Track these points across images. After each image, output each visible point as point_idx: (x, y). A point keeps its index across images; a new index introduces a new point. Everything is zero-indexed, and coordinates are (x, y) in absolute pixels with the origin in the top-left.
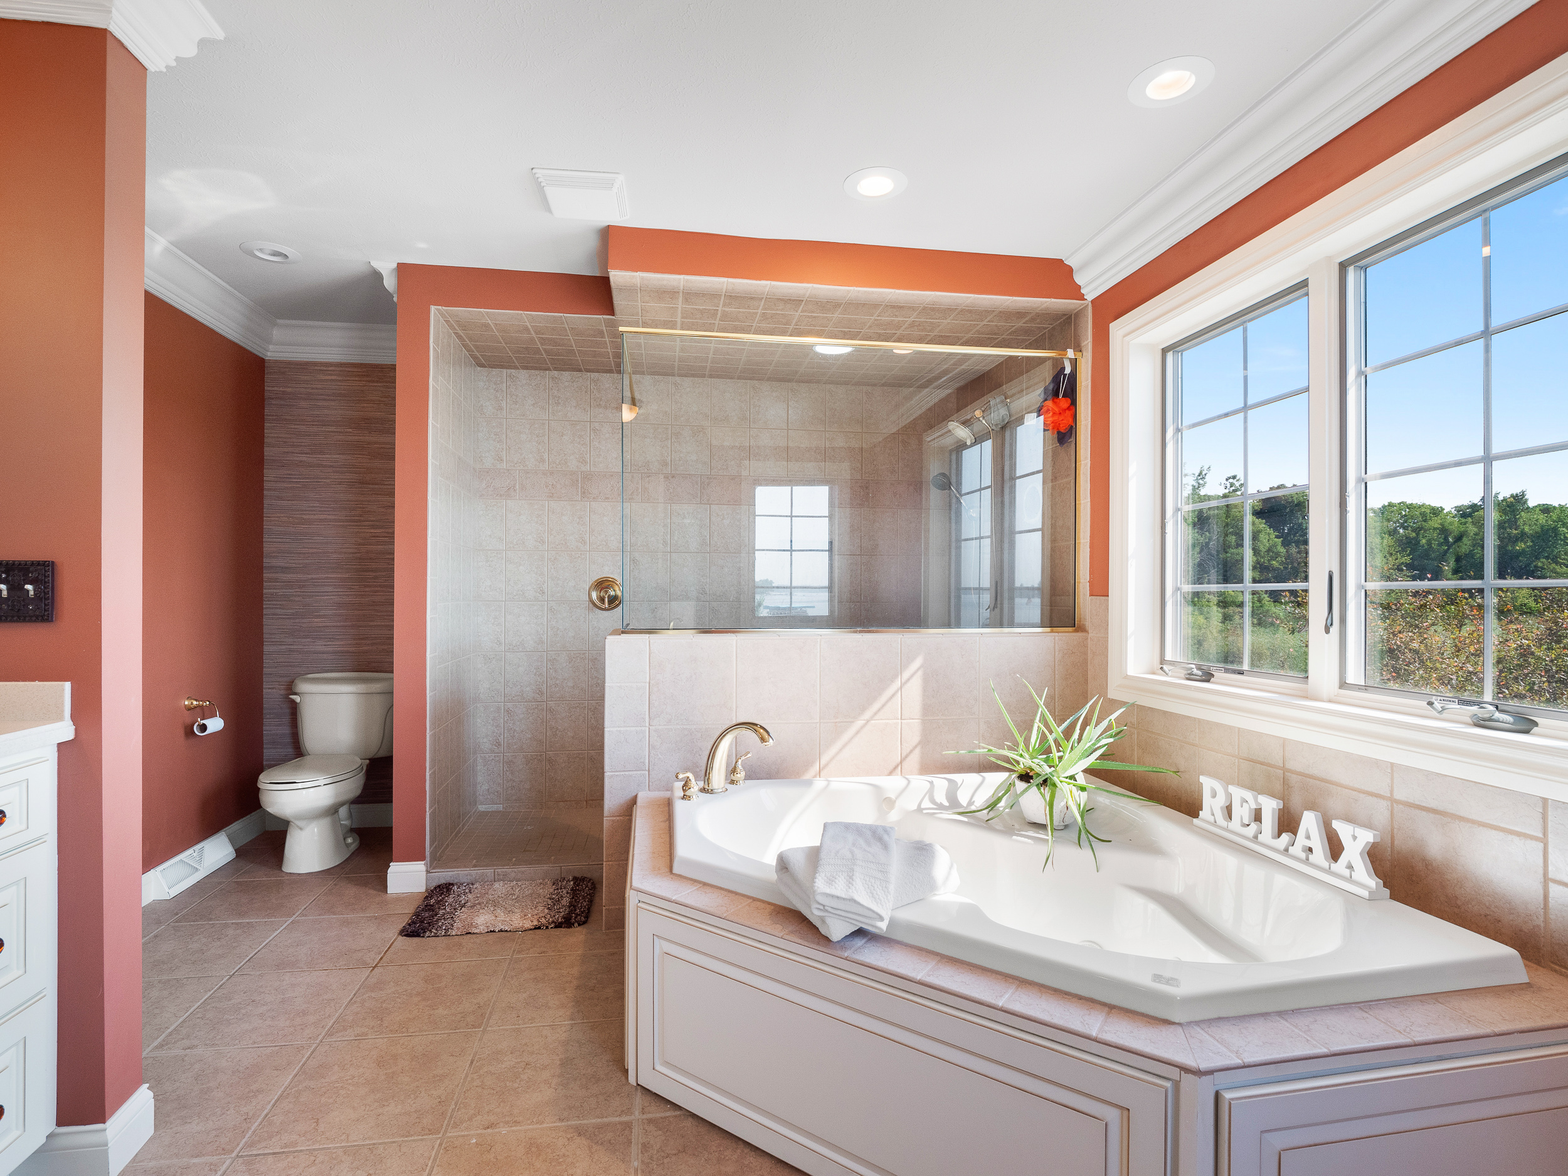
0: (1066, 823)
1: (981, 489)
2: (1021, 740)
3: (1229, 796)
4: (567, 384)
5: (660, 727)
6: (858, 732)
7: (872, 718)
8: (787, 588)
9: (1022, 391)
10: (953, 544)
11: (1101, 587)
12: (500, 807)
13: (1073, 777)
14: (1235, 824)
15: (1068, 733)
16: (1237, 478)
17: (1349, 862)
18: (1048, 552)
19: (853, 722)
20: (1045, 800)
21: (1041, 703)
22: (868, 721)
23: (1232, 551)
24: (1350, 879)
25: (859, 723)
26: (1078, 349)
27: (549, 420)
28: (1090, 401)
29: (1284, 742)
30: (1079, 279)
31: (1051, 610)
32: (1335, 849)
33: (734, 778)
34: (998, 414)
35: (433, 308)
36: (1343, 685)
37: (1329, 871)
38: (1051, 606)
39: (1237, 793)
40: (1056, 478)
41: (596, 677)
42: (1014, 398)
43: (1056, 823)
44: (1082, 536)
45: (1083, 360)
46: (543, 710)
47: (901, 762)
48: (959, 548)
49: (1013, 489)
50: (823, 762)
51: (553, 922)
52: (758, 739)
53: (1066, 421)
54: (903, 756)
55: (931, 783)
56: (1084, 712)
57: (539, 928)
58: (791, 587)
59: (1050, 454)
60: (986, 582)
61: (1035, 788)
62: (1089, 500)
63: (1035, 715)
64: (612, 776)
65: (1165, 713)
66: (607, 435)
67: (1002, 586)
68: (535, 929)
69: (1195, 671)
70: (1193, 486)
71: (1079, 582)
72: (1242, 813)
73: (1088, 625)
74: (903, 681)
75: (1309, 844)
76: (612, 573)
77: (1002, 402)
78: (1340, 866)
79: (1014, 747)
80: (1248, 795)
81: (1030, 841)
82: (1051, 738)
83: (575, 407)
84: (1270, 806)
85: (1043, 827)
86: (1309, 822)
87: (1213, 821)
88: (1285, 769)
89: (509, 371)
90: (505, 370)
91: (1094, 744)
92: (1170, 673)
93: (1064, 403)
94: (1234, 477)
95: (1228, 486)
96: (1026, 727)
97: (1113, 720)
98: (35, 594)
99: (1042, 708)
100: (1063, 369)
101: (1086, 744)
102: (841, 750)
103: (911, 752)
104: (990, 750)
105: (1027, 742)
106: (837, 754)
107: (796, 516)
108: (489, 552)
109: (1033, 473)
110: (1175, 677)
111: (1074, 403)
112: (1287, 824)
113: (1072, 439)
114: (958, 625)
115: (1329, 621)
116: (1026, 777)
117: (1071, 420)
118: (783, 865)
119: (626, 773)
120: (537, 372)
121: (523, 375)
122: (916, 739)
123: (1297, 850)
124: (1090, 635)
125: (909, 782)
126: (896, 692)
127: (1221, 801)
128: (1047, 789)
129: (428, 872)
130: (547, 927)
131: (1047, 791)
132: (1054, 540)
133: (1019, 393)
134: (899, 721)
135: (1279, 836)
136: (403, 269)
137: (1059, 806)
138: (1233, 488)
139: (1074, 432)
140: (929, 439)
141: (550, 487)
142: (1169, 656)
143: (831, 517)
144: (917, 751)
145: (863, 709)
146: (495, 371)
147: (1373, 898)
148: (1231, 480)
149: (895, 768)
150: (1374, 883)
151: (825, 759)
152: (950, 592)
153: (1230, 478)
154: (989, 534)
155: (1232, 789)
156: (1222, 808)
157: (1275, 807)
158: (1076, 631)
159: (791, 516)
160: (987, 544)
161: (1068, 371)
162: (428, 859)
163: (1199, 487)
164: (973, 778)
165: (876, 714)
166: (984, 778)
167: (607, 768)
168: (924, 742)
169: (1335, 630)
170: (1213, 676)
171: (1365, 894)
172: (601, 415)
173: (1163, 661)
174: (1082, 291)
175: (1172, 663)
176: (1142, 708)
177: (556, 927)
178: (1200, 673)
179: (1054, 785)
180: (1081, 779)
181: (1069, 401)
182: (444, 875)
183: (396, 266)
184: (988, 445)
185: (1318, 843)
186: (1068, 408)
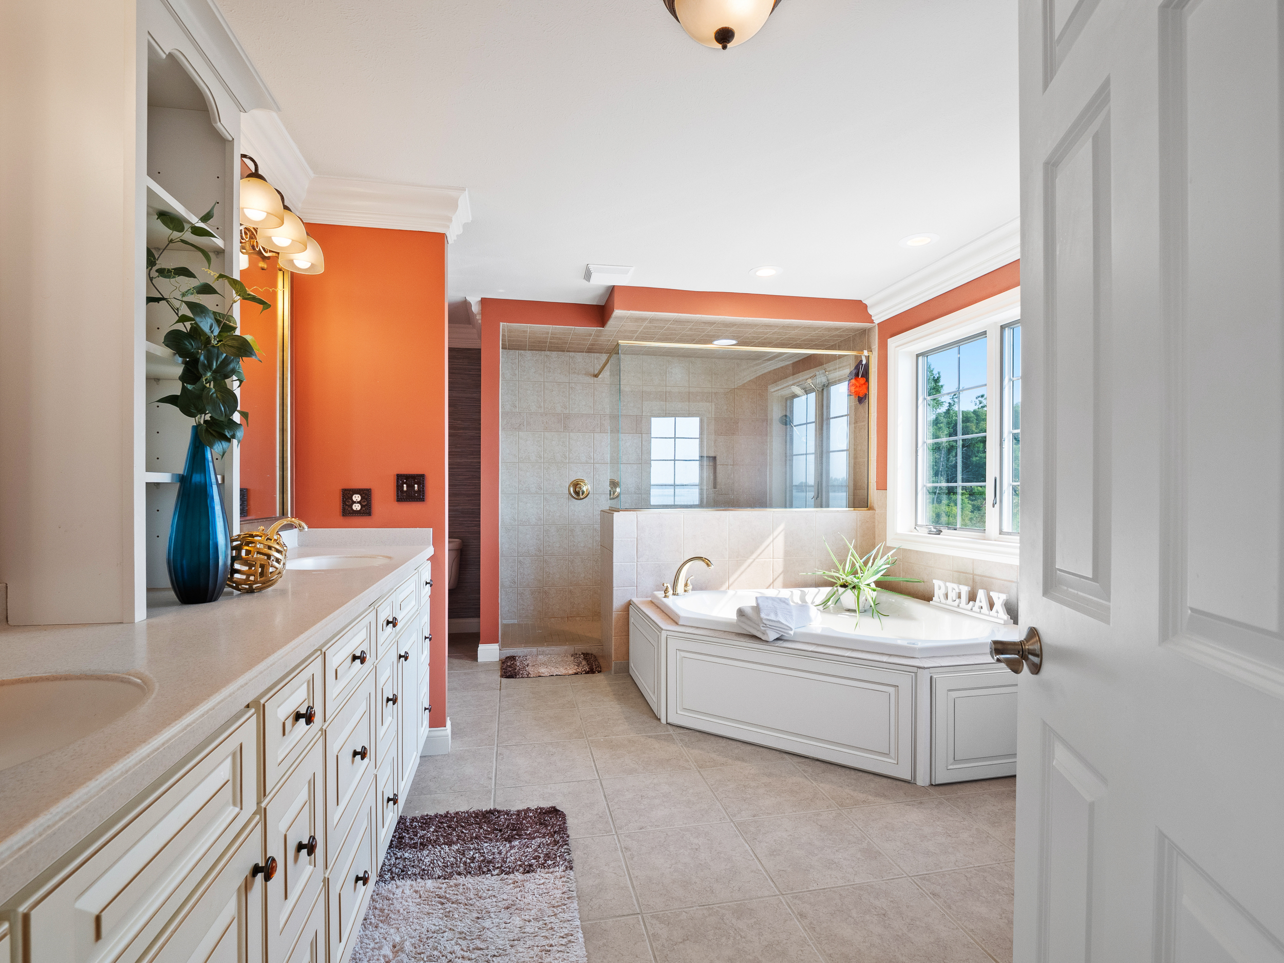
0: (865, 609)
1: (807, 424)
2: (840, 568)
3: (947, 588)
4: (555, 359)
5: (643, 563)
6: (749, 566)
7: (757, 558)
8: (672, 485)
9: (836, 369)
10: (788, 457)
11: (882, 485)
12: (515, 621)
13: (868, 585)
14: (949, 601)
15: (866, 563)
16: (985, 397)
17: (997, 610)
18: (852, 465)
19: (746, 560)
20: (855, 595)
21: (851, 547)
22: (755, 560)
23: (981, 455)
24: (997, 617)
25: (750, 561)
26: (870, 350)
27: (544, 382)
28: (876, 380)
29: (973, 561)
30: (870, 311)
31: (854, 498)
32: (991, 605)
33: (686, 589)
34: (821, 379)
35: (501, 324)
36: (1001, 532)
37: (989, 615)
38: (854, 496)
39: (950, 585)
40: (857, 422)
41: (573, 541)
42: (831, 372)
43: (860, 609)
44: (872, 456)
45: (873, 357)
46: (541, 561)
47: (773, 582)
48: (792, 460)
49: (828, 424)
50: (730, 582)
51: (584, 671)
52: (706, 565)
53: (862, 392)
54: (774, 579)
55: (792, 592)
56: (874, 552)
57: (577, 674)
58: (674, 485)
59: (853, 408)
60: (811, 481)
61: (850, 590)
62: (876, 436)
63: (848, 553)
64: (617, 590)
65: (917, 552)
66: (579, 391)
67: (822, 484)
68: (575, 674)
69: (933, 529)
70: (949, 403)
71: (870, 482)
72: (952, 595)
73: (876, 506)
74: (774, 537)
75: (981, 604)
76: (582, 477)
77: (823, 373)
78: (993, 612)
79: (838, 570)
80: (955, 586)
81: (847, 616)
82: (857, 566)
83: (560, 373)
84: (965, 590)
85: (854, 611)
86: (981, 594)
87: (939, 601)
88: (974, 574)
89: (520, 351)
90: (517, 351)
91: (878, 568)
92: (919, 531)
93: (862, 381)
94: (982, 396)
95: (978, 403)
96: (843, 561)
97: (890, 556)
98: (418, 489)
99: (852, 550)
100: (861, 361)
101: (875, 567)
102: (740, 575)
103: (778, 576)
104: (824, 573)
105: (844, 570)
106: (738, 577)
107: (678, 438)
108: (508, 464)
109: (842, 416)
110: (923, 532)
111: (867, 380)
112: (972, 598)
113: (867, 400)
114: (791, 506)
115: (995, 501)
116: (844, 586)
117: (865, 390)
118: (741, 613)
119: (625, 588)
120: (537, 352)
121: (528, 354)
122: (781, 570)
123: (976, 609)
124: (877, 512)
125: (779, 591)
126: (770, 543)
127: (943, 591)
128: (856, 590)
129: (500, 650)
130: (581, 673)
131: (856, 592)
132: (855, 458)
133: (834, 370)
134: (772, 560)
135: (969, 603)
136: (484, 302)
137: (862, 599)
138: (982, 405)
139: (867, 396)
140: (773, 390)
141: (545, 423)
142: (919, 523)
143: (701, 439)
144: (781, 576)
145: (752, 553)
146: (512, 352)
147: (1005, 623)
148: (980, 399)
149: (770, 585)
150: (1006, 617)
151: (731, 580)
152: (786, 488)
153: (979, 397)
154: (813, 451)
155: (948, 584)
156: (943, 594)
157: (967, 590)
158: (869, 510)
159: (675, 438)
160: (811, 458)
161: (864, 362)
162: (500, 642)
163: (954, 404)
164: (814, 590)
165: (759, 555)
166: (819, 590)
167: (615, 585)
168: (785, 572)
169: (997, 506)
170: (942, 531)
171: (1002, 622)
172: (576, 379)
173: (916, 525)
174: (873, 318)
175: (921, 526)
176: (905, 550)
177: (586, 673)
178: (935, 530)
179: (860, 588)
180: (873, 585)
181: (865, 379)
182: (510, 652)
183: (480, 299)
184: (812, 396)
185: (985, 604)
186: (864, 384)
